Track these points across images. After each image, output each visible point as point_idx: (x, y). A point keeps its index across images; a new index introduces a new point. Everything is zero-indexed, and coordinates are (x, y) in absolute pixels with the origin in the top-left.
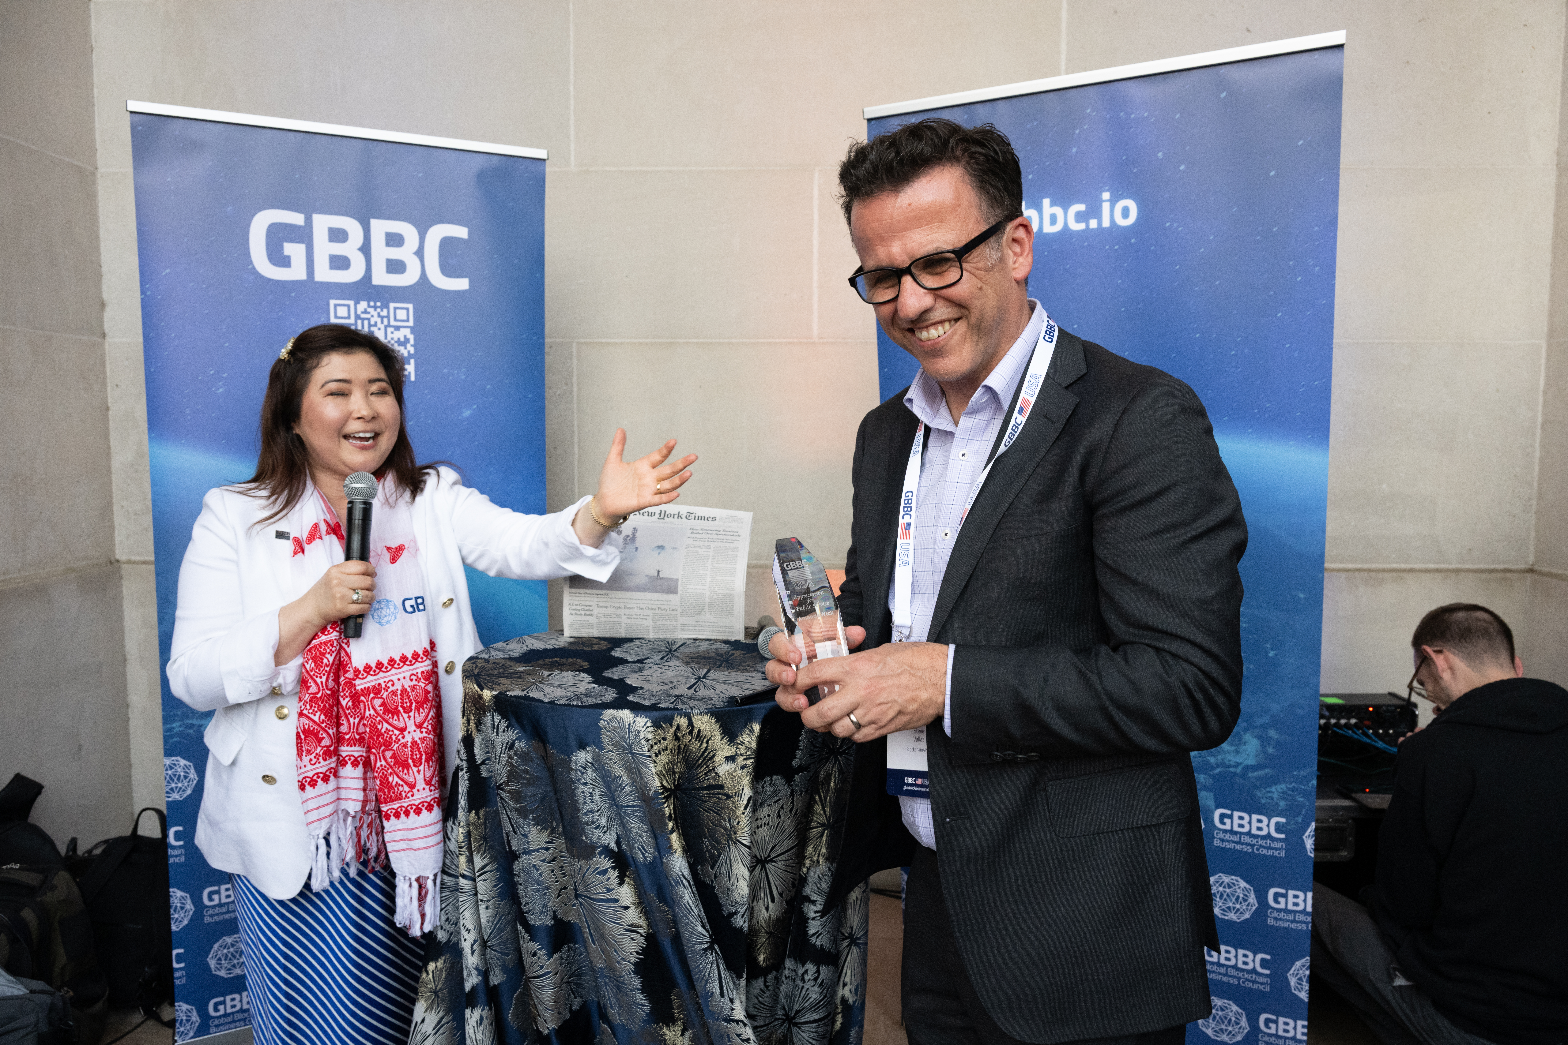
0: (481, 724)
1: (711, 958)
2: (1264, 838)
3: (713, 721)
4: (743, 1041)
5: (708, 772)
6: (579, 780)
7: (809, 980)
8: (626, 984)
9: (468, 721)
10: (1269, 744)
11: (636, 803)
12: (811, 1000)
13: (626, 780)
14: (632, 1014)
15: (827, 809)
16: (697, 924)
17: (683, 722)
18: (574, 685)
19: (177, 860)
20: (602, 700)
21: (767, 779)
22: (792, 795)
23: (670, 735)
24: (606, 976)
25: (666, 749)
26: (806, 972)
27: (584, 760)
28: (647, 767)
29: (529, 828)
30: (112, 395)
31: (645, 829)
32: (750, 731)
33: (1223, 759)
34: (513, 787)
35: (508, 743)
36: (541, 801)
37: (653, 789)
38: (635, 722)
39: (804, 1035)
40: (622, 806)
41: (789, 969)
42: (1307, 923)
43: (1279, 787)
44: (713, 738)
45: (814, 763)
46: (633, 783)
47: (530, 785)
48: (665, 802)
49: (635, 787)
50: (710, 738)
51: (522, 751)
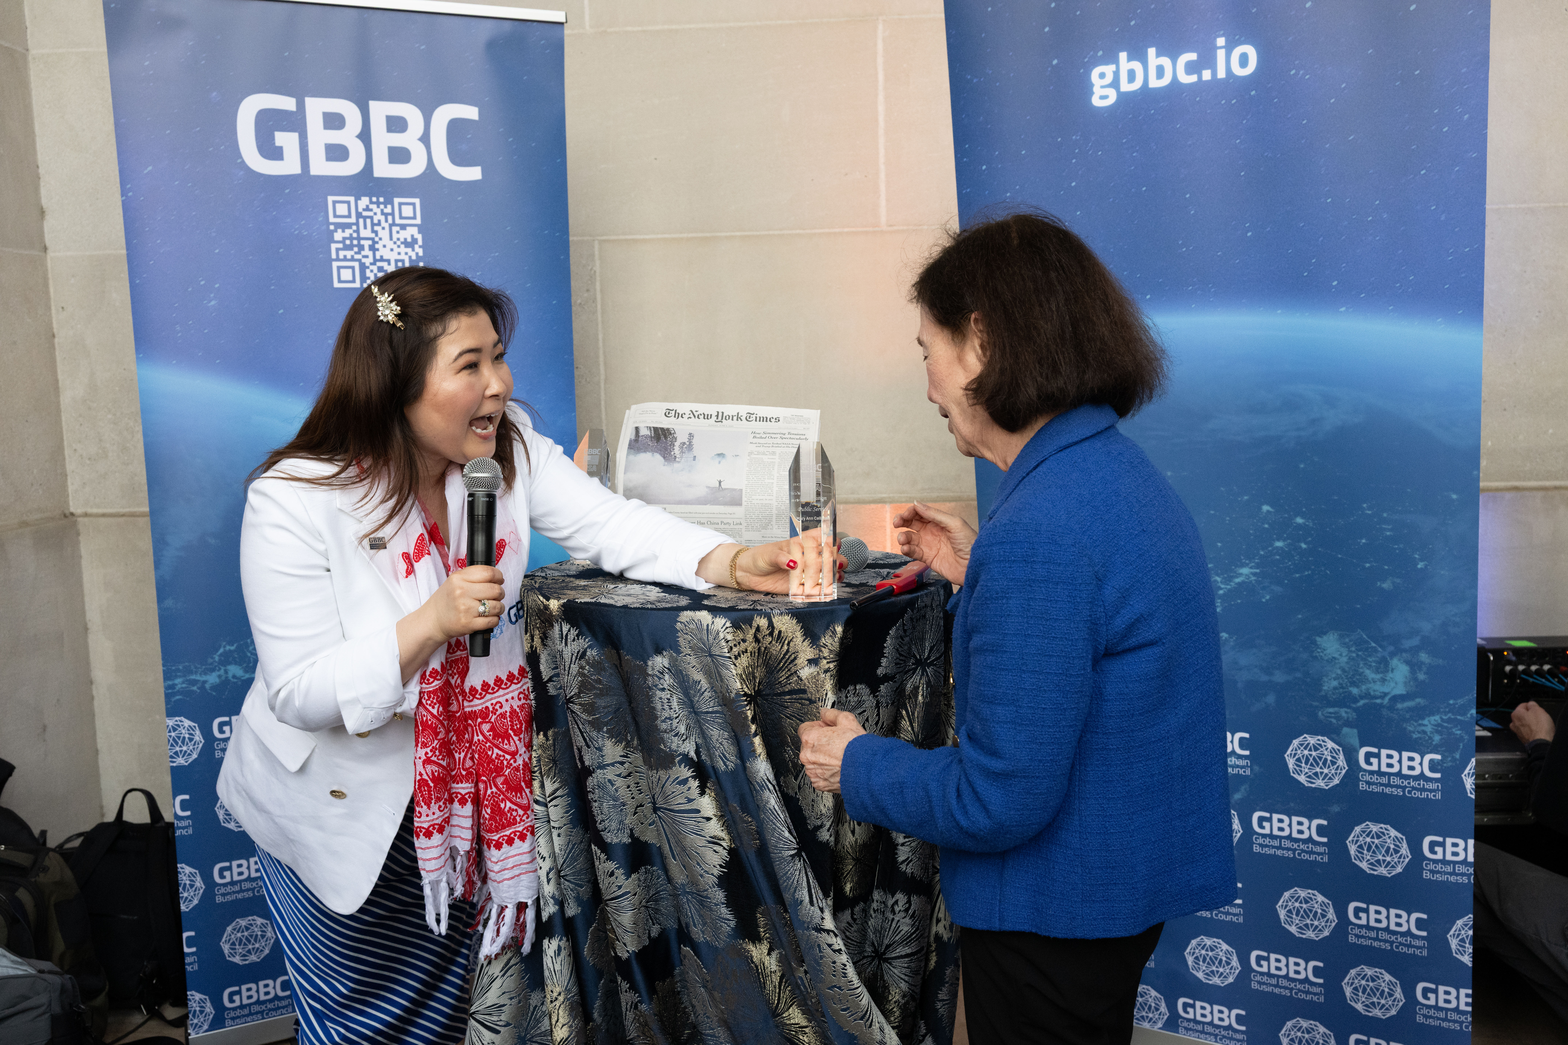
0: (546, 638)
1: (799, 865)
2: (1416, 778)
3: (795, 621)
4: (834, 951)
5: (790, 675)
6: (656, 686)
7: (900, 911)
8: (710, 899)
9: (532, 637)
10: (1420, 669)
11: (715, 709)
12: (903, 932)
13: (704, 684)
14: (716, 930)
15: (915, 725)
16: (784, 829)
17: (763, 622)
18: (644, 594)
19: (184, 832)
20: (676, 605)
21: (851, 688)
22: (878, 706)
23: (750, 637)
24: (688, 893)
25: (746, 651)
26: (896, 902)
27: (661, 665)
28: (727, 669)
29: (603, 740)
30: (57, 319)
31: (726, 736)
32: (833, 632)
33: (1368, 689)
34: (585, 699)
35: (578, 652)
36: (615, 712)
37: (734, 692)
38: (713, 622)
39: (896, 971)
40: (702, 712)
41: (877, 901)
42: (1469, 876)
43: (1432, 718)
44: (794, 640)
45: (899, 672)
46: (712, 688)
47: (603, 696)
48: (747, 705)
49: (714, 691)
50: (791, 640)
51: (594, 659)
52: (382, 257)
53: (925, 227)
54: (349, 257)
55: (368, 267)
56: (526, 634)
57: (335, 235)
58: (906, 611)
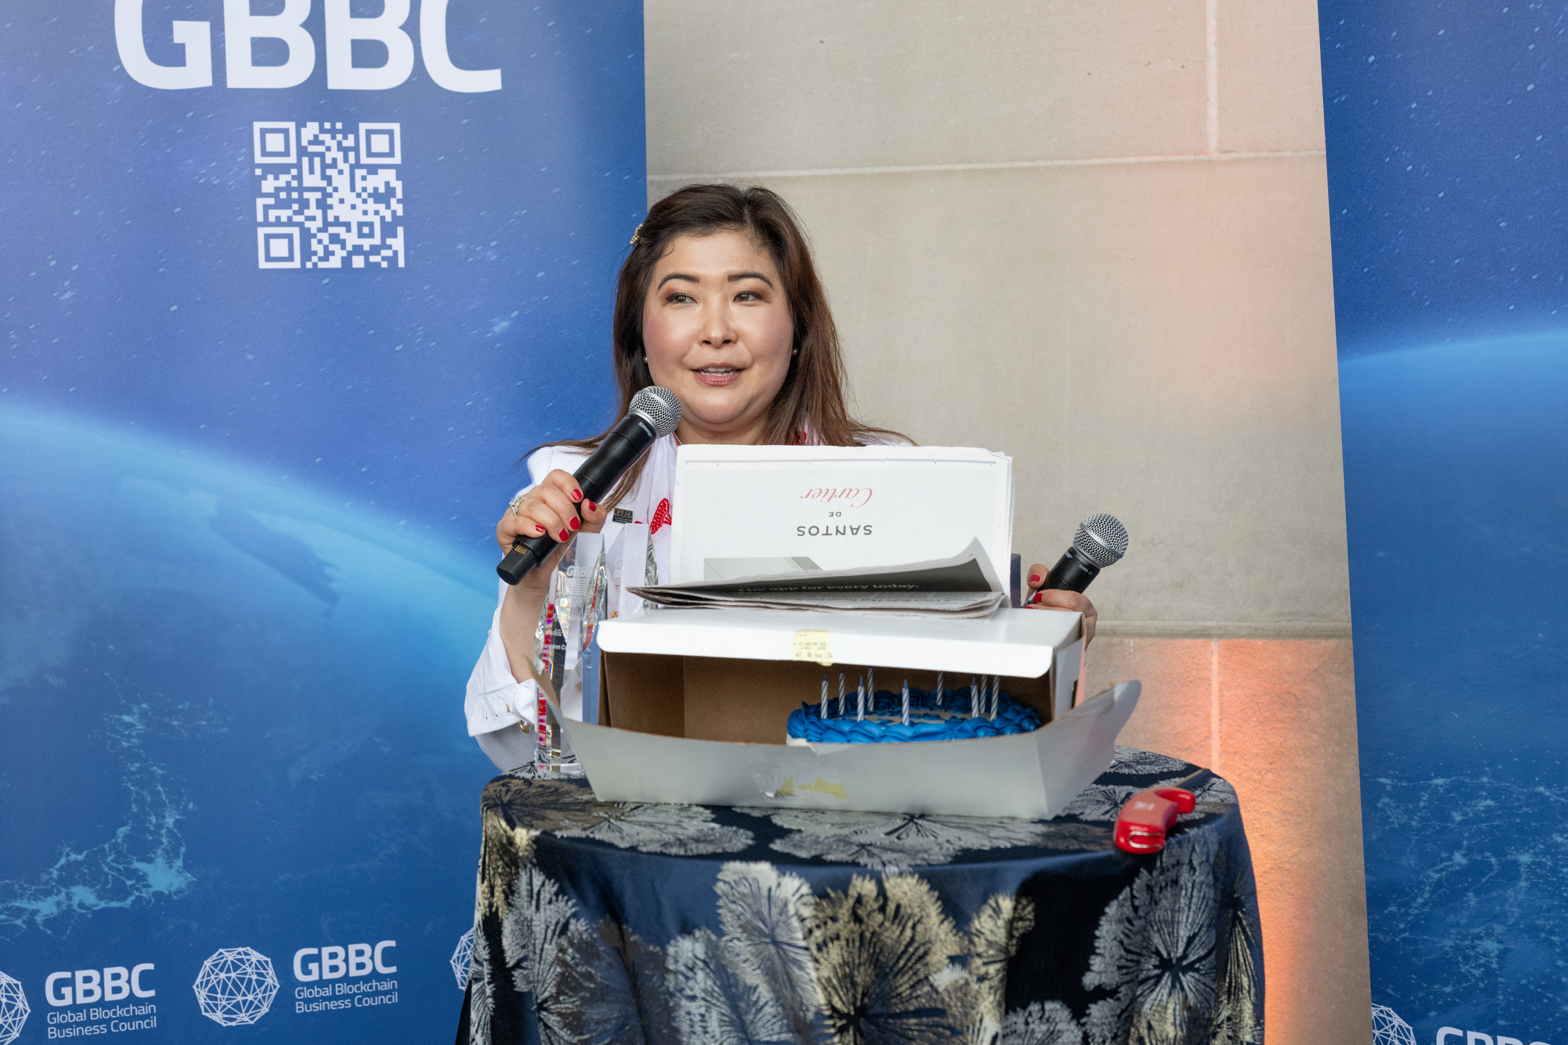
0: (512, 892)
3: (925, 887)
5: (916, 983)
6: (681, 990)
9: (492, 888)
11: (783, 1036)
13: (764, 993)
17: (868, 888)
18: (678, 824)
20: (723, 848)
21: (1034, 1007)
23: (844, 912)
25: (838, 937)
27: (690, 955)
28: (802, 968)
32: (994, 910)
34: (568, 1004)
35: (557, 924)
36: (617, 1031)
37: (813, 1009)
38: (779, 885)
44: (924, 920)
45: (1129, 982)
46: (778, 998)
47: (597, 1001)
48: (835, 1035)
49: (782, 1005)
50: (919, 921)
51: (581, 938)
52: (337, 218)
53: (1289, 154)
54: (284, 219)
55: (314, 236)
56: (483, 882)
57: (263, 182)
58: (1136, 874)
